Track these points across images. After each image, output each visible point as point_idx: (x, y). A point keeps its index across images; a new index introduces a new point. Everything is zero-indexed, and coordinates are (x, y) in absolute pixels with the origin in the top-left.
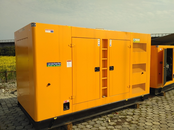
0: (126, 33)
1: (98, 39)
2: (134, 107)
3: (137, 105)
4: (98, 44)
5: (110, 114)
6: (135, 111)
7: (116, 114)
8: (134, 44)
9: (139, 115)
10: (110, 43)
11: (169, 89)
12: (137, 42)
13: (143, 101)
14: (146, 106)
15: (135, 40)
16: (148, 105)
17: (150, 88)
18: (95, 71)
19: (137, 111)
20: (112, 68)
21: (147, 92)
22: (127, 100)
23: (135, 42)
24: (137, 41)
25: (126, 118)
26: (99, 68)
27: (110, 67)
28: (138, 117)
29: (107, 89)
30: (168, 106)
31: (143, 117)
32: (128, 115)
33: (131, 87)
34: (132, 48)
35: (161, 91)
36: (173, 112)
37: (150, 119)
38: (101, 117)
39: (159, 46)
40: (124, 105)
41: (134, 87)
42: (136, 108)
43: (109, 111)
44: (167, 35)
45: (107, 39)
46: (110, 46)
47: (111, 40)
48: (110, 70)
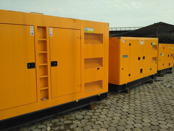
0: (74, 20)
1: (31, 26)
2: (88, 108)
4: (31, 32)
7: (63, 118)
8: (86, 34)
9: (88, 119)
12: (89, 32)
13: (100, 100)
14: (103, 106)
15: (86, 30)
16: (106, 105)
18: (28, 68)
19: (90, 113)
21: (105, 90)
24: (91, 30)
27: (52, 62)
29: (48, 89)
30: (127, 106)
31: (92, 122)
32: (76, 119)
33: (83, 86)
35: (125, 88)
39: (122, 37)
45: (45, 26)
46: (50, 36)
47: (52, 28)
48: (52, 66)
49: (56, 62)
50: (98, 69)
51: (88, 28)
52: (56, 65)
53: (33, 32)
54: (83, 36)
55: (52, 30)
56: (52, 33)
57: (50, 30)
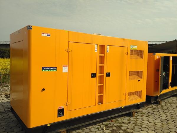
0: (124, 39)
1: (96, 45)
2: (130, 115)
3: (133, 113)
4: (95, 49)
5: (105, 121)
6: (131, 119)
7: (112, 121)
8: (131, 51)
9: (134, 123)
10: (107, 49)
11: (166, 97)
13: (139, 109)
14: (142, 114)
16: (144, 114)
17: (146, 95)
18: (92, 77)
19: (133, 119)
20: (108, 75)
21: (143, 99)
22: (123, 107)
23: (133, 49)
24: (135, 48)
25: (122, 126)
26: (95, 73)
27: (107, 73)
28: (133, 126)
29: (103, 95)
30: (164, 115)
31: (138, 125)
32: (123, 123)
33: (127, 95)
34: (129, 54)
35: (157, 99)
36: (169, 121)
37: (145, 128)
38: (96, 125)
39: (156, 54)
40: (120, 112)
41: (130, 94)
42: (132, 116)
43: (104, 118)
44: (164, 42)
46: (107, 52)
48: (106, 77)
51: (133, 46)
53: (97, 49)
54: (129, 52)
56: (108, 50)
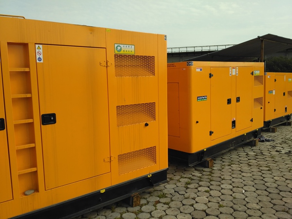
11: (225, 151)
13: (153, 186)
14: (158, 196)
15: (119, 48)
16: (164, 196)
22: (103, 191)
26: (2, 119)
27: (43, 116)
33: (115, 161)
39: (194, 63)
40: (99, 202)
45: (26, 42)
46: (38, 61)
47: (41, 46)
48: (43, 124)
49: (54, 115)
50: (147, 125)
51: (122, 46)
52: (54, 121)
54: (112, 61)
55: (41, 51)
57: (37, 51)
